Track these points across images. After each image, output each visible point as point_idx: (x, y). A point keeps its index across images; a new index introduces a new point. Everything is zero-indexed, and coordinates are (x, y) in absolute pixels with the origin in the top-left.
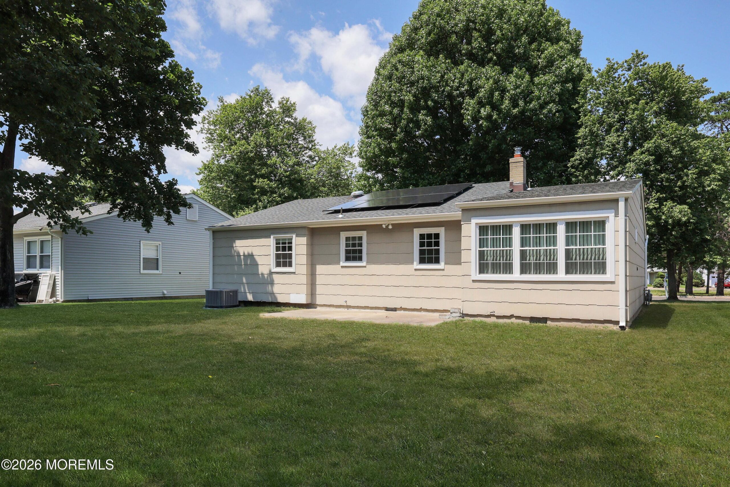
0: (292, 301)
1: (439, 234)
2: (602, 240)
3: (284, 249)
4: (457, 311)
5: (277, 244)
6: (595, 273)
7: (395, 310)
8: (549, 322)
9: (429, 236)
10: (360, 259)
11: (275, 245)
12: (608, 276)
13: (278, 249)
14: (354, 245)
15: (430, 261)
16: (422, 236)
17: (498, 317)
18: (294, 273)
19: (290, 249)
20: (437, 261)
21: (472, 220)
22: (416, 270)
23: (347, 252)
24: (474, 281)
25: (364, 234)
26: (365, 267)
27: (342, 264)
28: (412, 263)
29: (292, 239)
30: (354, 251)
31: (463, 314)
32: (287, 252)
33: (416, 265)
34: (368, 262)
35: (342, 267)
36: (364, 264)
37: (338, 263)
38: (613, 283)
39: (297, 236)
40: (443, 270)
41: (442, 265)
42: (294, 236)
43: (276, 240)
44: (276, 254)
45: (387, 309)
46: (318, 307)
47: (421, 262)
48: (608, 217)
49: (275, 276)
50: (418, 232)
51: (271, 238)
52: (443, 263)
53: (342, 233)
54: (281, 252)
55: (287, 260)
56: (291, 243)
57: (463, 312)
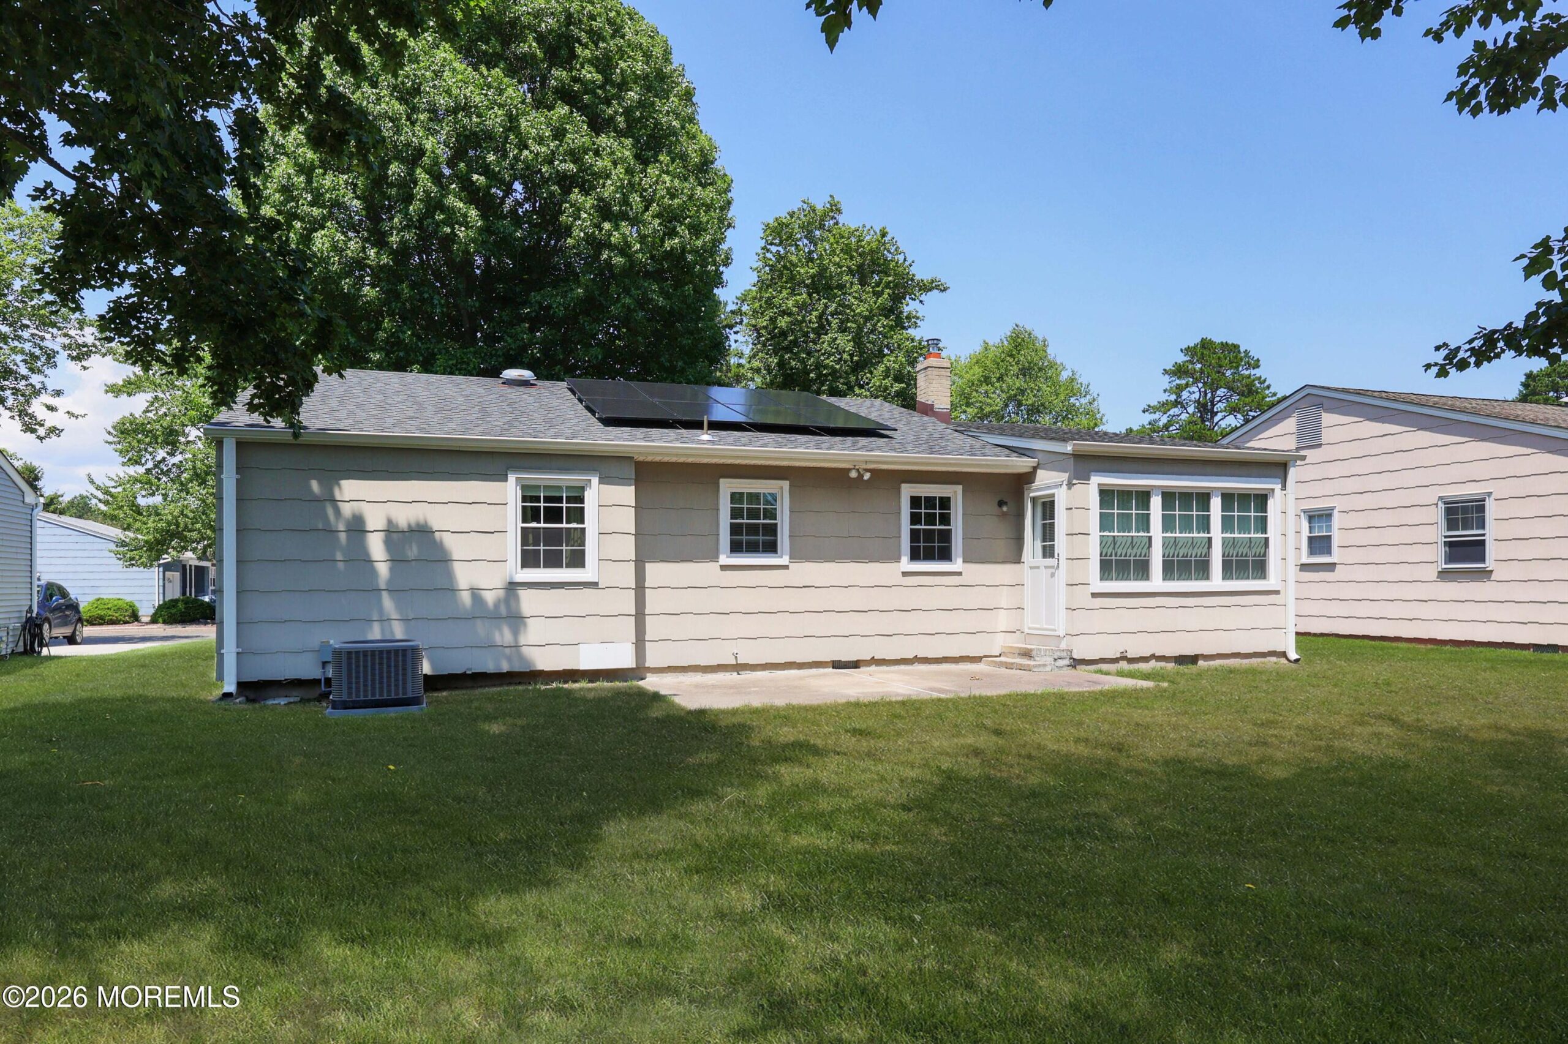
0: (585, 665)
1: (949, 498)
2: (1262, 524)
3: (554, 515)
4: (1064, 654)
5: (525, 499)
6: (1237, 579)
7: (855, 665)
8: (1201, 663)
9: (930, 501)
10: (771, 548)
11: (520, 504)
12: (1272, 582)
13: (530, 514)
14: (753, 514)
15: (929, 556)
16: (915, 501)
17: (1131, 661)
18: (594, 585)
19: (578, 515)
20: (945, 555)
21: (1093, 478)
22: (905, 574)
23: (735, 529)
24: (1094, 595)
25: (781, 488)
26: (786, 567)
27: (725, 559)
28: (897, 560)
29: (582, 489)
30: (753, 529)
31: (1074, 659)
32: (564, 525)
33: (905, 563)
34: (793, 557)
35: (724, 568)
36: (784, 560)
37: (714, 558)
38: (1277, 592)
39: (602, 481)
40: (960, 574)
41: (957, 564)
42: (595, 481)
43: (524, 489)
44: (522, 528)
45: (837, 665)
46: (648, 675)
47: (915, 556)
48: (1273, 490)
49: (524, 594)
50: (908, 491)
51: (506, 480)
52: (960, 560)
53: (722, 481)
54: (542, 525)
55: (564, 548)
56: (582, 501)
57: (1075, 657)
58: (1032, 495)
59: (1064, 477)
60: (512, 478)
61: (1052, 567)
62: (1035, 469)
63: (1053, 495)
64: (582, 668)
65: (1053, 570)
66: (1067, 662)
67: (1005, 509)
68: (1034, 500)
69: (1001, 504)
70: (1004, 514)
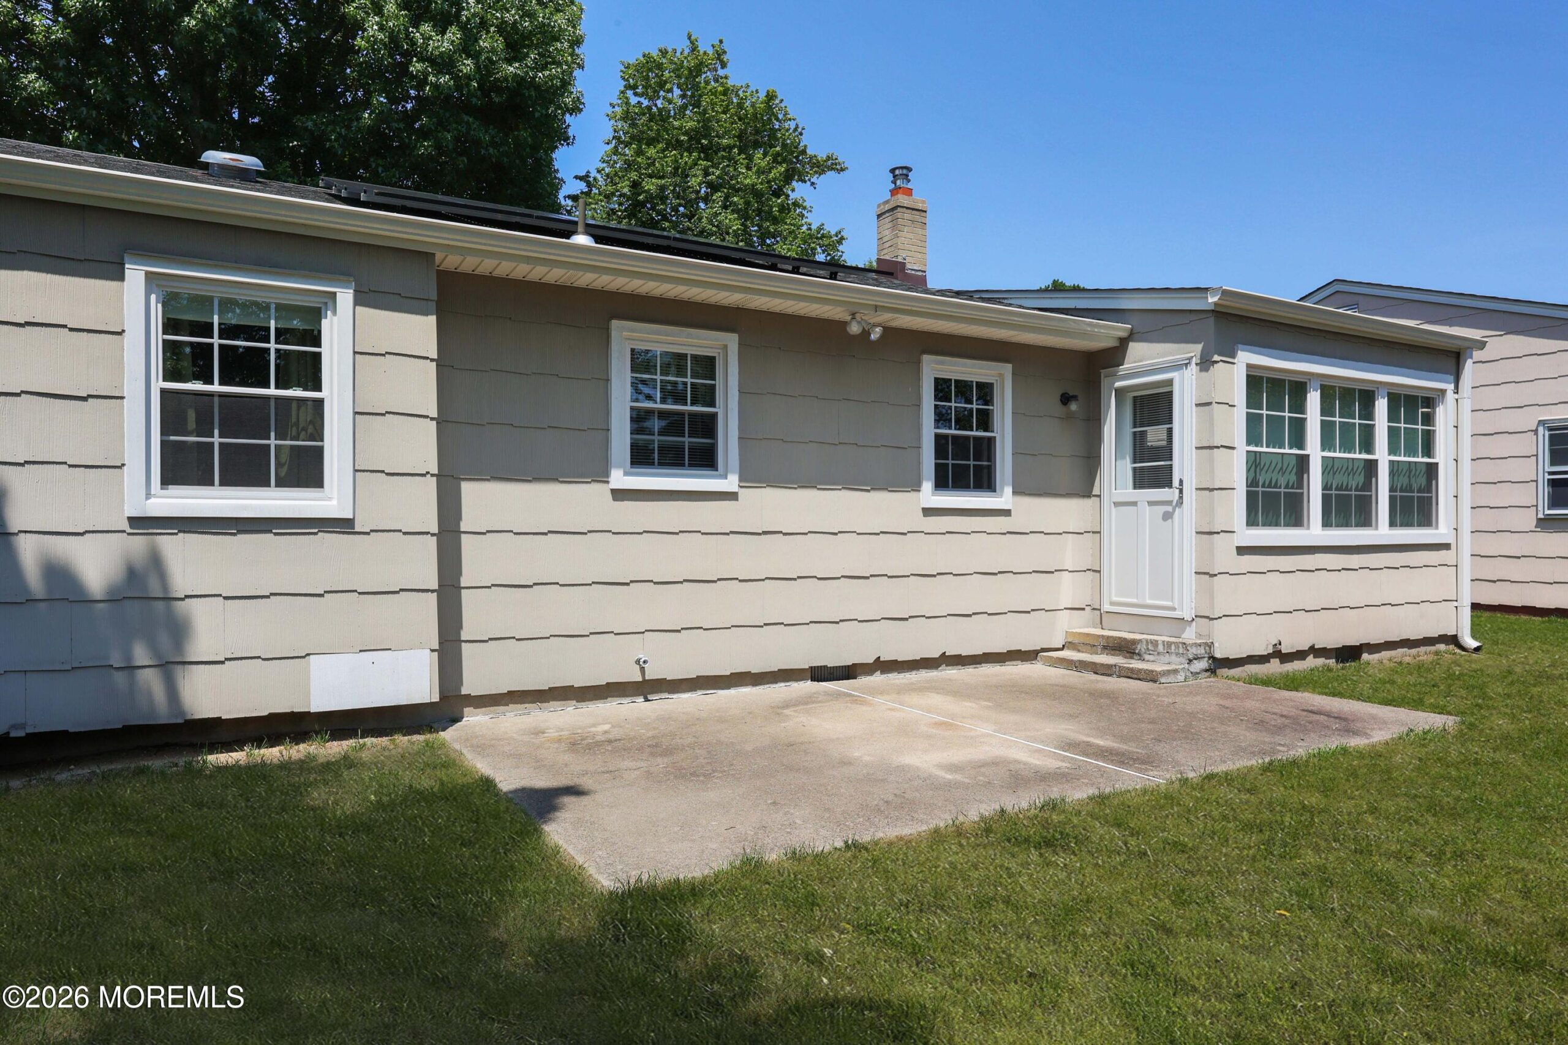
0: (320, 702)
1: (992, 386)
2: (1429, 443)
3: (245, 367)
5: (171, 325)
7: (849, 673)
8: (1365, 656)
9: (963, 389)
10: (706, 459)
11: (159, 337)
12: (1441, 532)
13: (183, 362)
14: (674, 393)
15: (962, 482)
16: (942, 388)
18: (344, 526)
20: (984, 481)
21: (1238, 357)
22: (928, 512)
23: (640, 421)
24: (1242, 550)
25: (725, 347)
26: (732, 496)
27: (619, 479)
28: (916, 487)
29: (316, 315)
30: (673, 424)
31: (1214, 659)
32: (272, 391)
33: (928, 495)
34: (746, 477)
35: (619, 495)
36: (730, 483)
37: (601, 475)
38: (1446, 546)
39: (362, 299)
40: (1007, 513)
41: (1004, 499)
42: (345, 297)
43: (168, 302)
44: (163, 391)
45: (820, 674)
46: (466, 710)
47: (942, 483)
48: (1443, 392)
49: (173, 546)
50: (933, 368)
51: (120, 277)
52: (1008, 490)
53: (615, 324)
54: (216, 387)
55: (273, 442)
56: (316, 340)
57: (1218, 655)
58: (1118, 384)
59: (1195, 350)
60: (135, 274)
61: (1169, 503)
62: (1124, 342)
63: (1170, 382)
64: (314, 709)
65: (1169, 509)
66: (1203, 664)
67: (1074, 407)
68: (1120, 392)
69: (1066, 399)
70: (1070, 416)
